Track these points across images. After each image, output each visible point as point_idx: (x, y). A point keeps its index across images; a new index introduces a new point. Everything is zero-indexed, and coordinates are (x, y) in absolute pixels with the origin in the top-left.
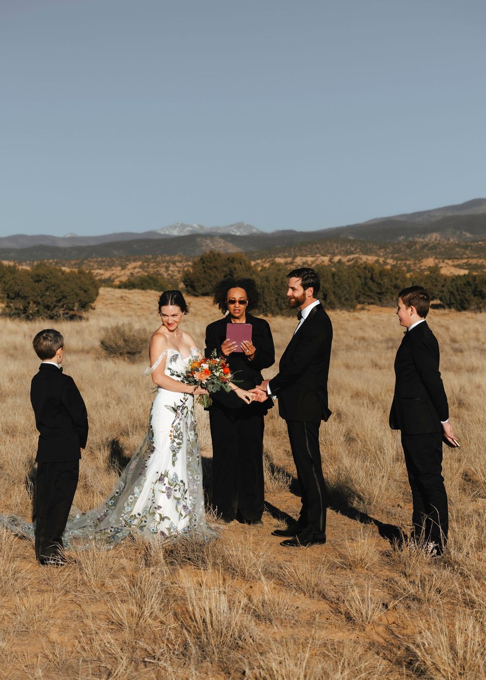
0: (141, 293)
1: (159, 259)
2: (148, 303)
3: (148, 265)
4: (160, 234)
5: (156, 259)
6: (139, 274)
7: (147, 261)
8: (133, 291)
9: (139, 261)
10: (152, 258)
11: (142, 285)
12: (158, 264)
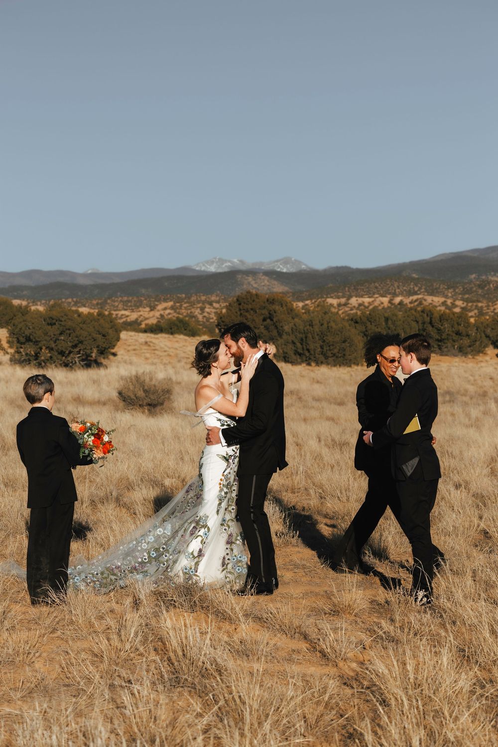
0: (169, 337)
1: (193, 299)
2: (176, 349)
3: (181, 306)
4: (194, 270)
5: (189, 298)
6: (170, 316)
7: (180, 301)
8: (160, 335)
9: (171, 301)
10: (186, 298)
11: (171, 329)
12: (192, 304)
